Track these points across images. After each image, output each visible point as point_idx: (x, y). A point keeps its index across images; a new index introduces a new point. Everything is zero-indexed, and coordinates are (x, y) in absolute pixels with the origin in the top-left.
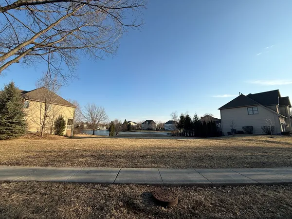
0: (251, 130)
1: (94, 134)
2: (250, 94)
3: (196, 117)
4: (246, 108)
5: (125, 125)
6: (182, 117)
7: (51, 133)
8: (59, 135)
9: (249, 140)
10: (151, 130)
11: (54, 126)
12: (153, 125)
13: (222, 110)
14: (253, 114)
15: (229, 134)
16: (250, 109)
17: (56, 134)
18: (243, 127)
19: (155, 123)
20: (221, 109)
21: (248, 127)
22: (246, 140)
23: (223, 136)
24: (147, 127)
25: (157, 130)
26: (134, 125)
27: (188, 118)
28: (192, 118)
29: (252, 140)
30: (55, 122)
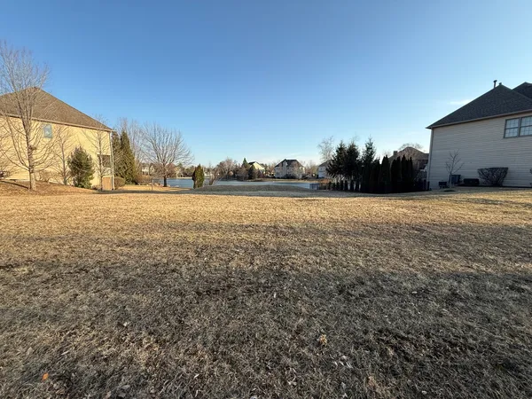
0: (499, 177)
1: (165, 185)
2: (526, 83)
3: (370, 149)
4: (504, 120)
5: (245, 169)
6: (341, 150)
7: (65, 182)
8: (83, 187)
9: (486, 202)
10: (293, 177)
11: (68, 169)
12: (296, 169)
13: (436, 130)
14: (519, 136)
15: (443, 185)
16: (514, 123)
17: (76, 186)
18: (481, 170)
19: (299, 165)
20: (433, 127)
21: (493, 170)
22: (477, 201)
23: (428, 190)
24: (284, 174)
25: (304, 178)
26: (262, 168)
27: (352, 151)
28: (361, 150)
29: (494, 203)
30: (69, 162)
